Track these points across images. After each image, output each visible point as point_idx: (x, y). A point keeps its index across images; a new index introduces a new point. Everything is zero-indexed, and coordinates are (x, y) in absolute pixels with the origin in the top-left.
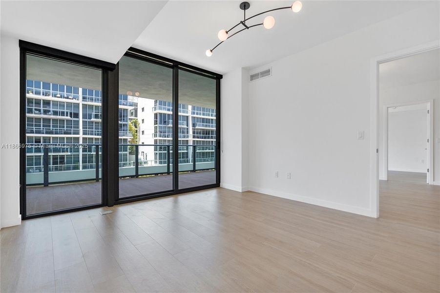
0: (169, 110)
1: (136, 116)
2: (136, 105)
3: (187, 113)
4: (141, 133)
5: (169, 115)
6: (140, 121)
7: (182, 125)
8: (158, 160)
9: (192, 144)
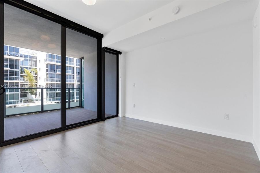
0: (57, 62)
1: (36, 66)
2: (36, 58)
3: (73, 64)
4: (39, 78)
5: (57, 66)
6: (38, 70)
7: (68, 73)
8: (48, 98)
9: (76, 87)
